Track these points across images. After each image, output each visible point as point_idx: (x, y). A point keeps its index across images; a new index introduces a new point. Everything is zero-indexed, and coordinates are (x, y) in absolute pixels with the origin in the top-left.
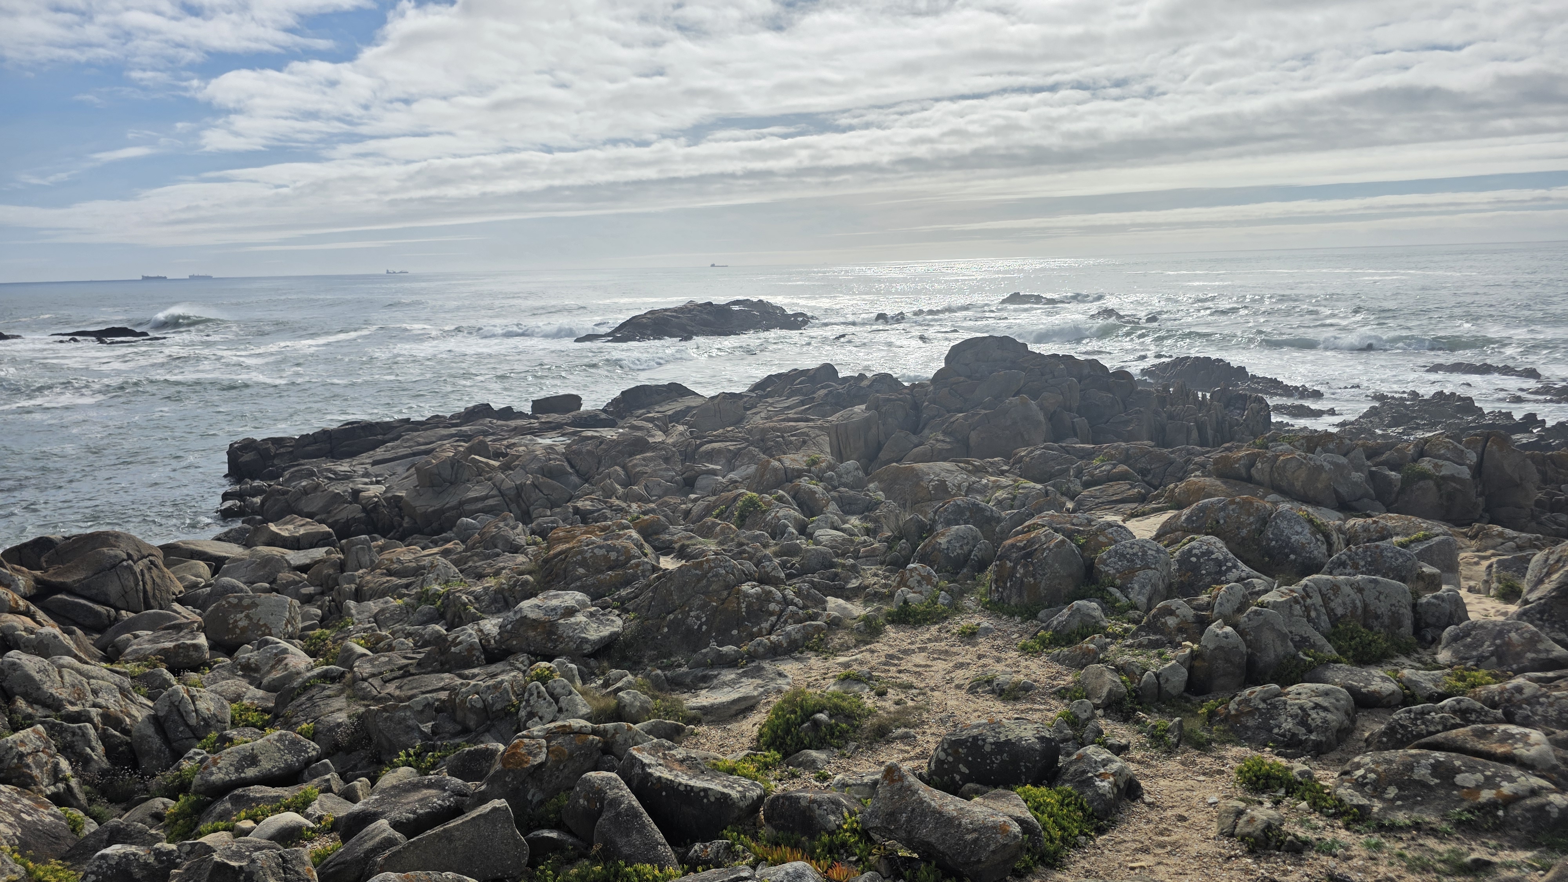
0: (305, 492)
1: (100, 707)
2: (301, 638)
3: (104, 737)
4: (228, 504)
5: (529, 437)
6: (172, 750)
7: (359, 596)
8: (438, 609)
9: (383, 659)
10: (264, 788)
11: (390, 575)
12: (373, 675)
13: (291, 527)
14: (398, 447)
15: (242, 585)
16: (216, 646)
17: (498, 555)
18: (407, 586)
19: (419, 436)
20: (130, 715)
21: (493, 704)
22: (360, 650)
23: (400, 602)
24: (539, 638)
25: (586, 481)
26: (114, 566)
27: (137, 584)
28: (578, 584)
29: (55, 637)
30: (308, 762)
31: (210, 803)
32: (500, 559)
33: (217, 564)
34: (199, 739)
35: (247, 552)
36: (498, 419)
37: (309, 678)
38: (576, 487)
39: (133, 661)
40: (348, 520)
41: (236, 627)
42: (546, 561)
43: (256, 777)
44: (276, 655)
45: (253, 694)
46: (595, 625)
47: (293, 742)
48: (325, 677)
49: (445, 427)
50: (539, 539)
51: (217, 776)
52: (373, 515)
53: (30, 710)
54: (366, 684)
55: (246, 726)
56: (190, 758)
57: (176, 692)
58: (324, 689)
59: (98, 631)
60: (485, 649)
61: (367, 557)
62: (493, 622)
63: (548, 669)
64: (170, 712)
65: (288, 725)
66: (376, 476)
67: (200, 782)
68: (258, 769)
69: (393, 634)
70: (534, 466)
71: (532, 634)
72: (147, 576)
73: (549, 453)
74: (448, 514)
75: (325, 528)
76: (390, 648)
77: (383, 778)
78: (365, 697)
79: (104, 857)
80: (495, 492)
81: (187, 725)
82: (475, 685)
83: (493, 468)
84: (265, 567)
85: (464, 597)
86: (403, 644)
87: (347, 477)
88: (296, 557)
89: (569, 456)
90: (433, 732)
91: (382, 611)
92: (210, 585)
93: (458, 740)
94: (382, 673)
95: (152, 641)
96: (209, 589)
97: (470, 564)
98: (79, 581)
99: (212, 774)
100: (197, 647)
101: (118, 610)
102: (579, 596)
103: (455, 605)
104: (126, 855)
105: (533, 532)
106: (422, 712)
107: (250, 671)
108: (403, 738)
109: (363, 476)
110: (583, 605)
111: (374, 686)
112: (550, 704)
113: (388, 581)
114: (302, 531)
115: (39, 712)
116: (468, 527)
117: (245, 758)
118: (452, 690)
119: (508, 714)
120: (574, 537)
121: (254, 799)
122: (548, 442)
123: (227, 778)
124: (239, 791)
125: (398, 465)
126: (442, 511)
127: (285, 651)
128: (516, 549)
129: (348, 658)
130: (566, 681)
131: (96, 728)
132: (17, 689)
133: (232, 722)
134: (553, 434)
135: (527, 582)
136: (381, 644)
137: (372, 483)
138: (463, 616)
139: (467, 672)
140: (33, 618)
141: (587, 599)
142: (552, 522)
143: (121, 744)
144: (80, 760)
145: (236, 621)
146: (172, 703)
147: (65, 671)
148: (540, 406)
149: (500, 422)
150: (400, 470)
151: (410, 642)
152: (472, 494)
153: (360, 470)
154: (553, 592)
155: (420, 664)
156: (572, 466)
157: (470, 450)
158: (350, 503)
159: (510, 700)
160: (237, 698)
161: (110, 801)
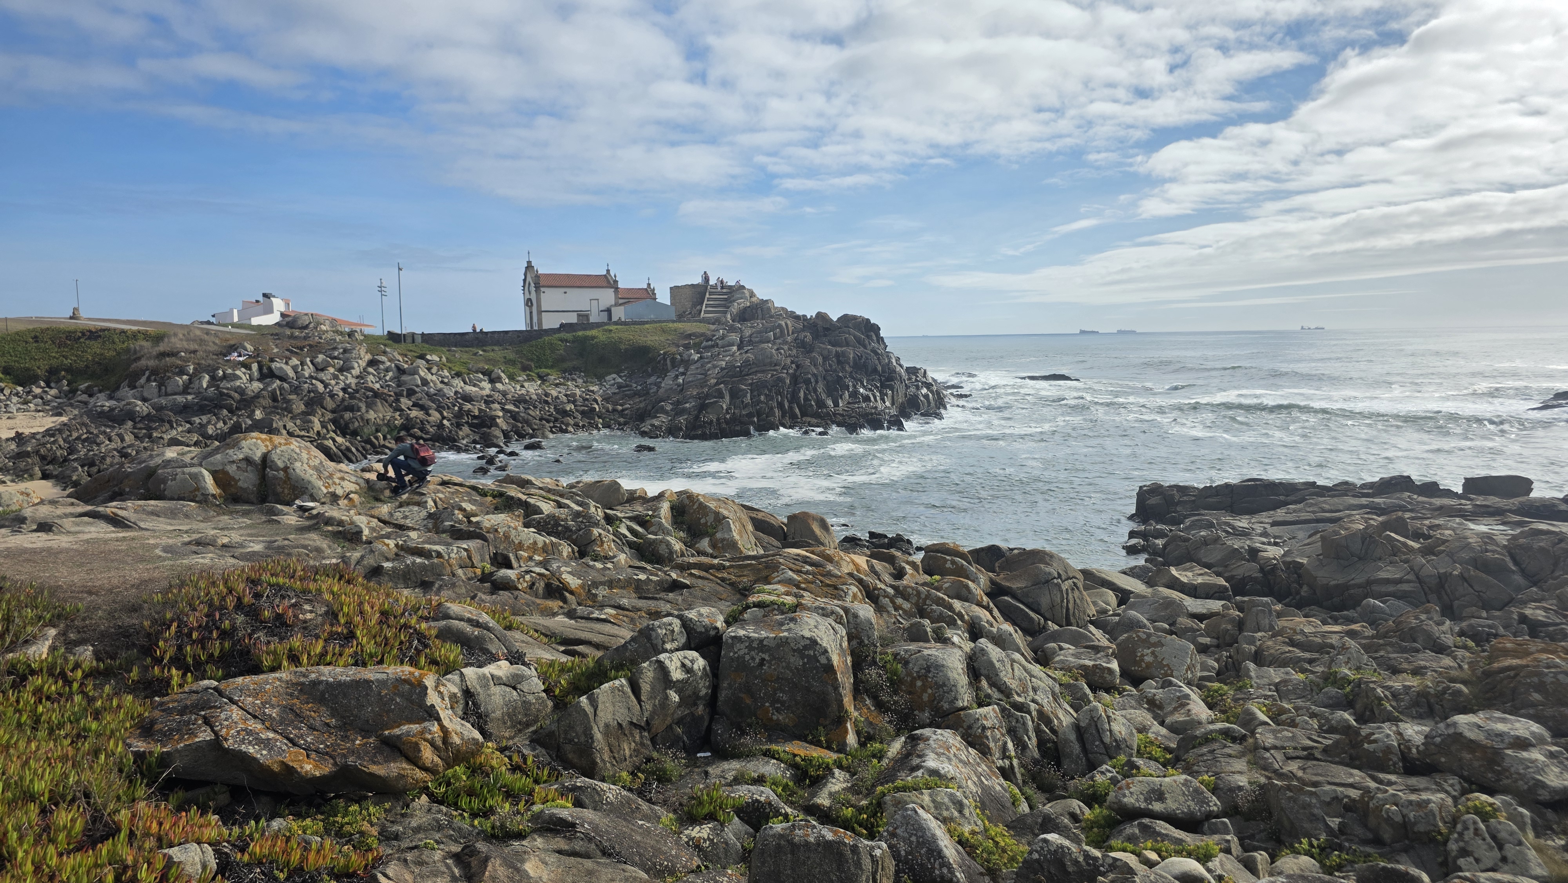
0: (1205, 542)
1: (1037, 703)
2: (1200, 687)
3: (1038, 731)
4: (1134, 541)
5: (1458, 520)
6: (1088, 760)
7: (1259, 658)
8: (1346, 696)
9: (1286, 733)
10: (1168, 826)
11: (1293, 646)
12: (1275, 748)
13: (1190, 574)
14: (1300, 510)
15: (1145, 621)
16: (1124, 673)
17: (1417, 651)
18: (1311, 661)
19: (1324, 502)
20: (1058, 718)
21: (1415, 823)
22: (1263, 717)
23: (1301, 676)
24: (1476, 764)
25: (1535, 584)
26: (1047, 582)
27: (1062, 601)
28: (1531, 711)
29: (1011, 635)
30: (1209, 816)
31: (1119, 823)
32: (1420, 656)
33: (1124, 596)
34: (1111, 758)
35: (1150, 590)
36: (1419, 495)
37: (1212, 731)
38: (1519, 589)
39: (1061, 669)
40: (1244, 578)
41: (1143, 660)
42: (1487, 674)
43: (1162, 813)
44: (1179, 698)
45: (1157, 730)
46: (1557, 770)
47: (1196, 791)
48: (1226, 734)
49: (1354, 496)
50: (1471, 643)
51: (1129, 800)
52: (1270, 577)
53: (989, 691)
54: (1268, 755)
55: (1150, 758)
56: (1102, 773)
57: (1095, 709)
58: (1225, 746)
59: (1031, 635)
60: (1404, 756)
61: (1267, 621)
62: (1417, 728)
63: (1491, 805)
64: (1089, 725)
65: (1188, 770)
66: (1275, 537)
67: (1114, 800)
68: (1163, 806)
69: (1297, 709)
70: (1465, 555)
71: (1467, 756)
72: (1070, 596)
73: (1486, 543)
74: (1352, 591)
75: (1222, 581)
76: (1293, 724)
77: (1283, 860)
78: (1265, 767)
79: (1046, 841)
80: (1411, 577)
81: (1102, 742)
82: (1394, 795)
83: (1411, 550)
84: (1166, 608)
85: (1379, 690)
86: (1307, 723)
87: (1244, 534)
88: (1193, 605)
89: (1513, 550)
90: (1340, 830)
91: (1284, 682)
92: (1118, 615)
93: (1369, 849)
94: (1284, 748)
95: (1076, 656)
96: (1117, 618)
97: (1382, 653)
98: (1021, 588)
99: (1124, 796)
100: (1110, 671)
101: (1046, 619)
102: (1535, 727)
103: (1367, 697)
104: (1062, 847)
105: (1462, 634)
106: (1329, 804)
107: (1153, 706)
108: (1307, 825)
109: (1261, 535)
110: (1541, 741)
111: (1276, 759)
112: (1491, 848)
113: (1290, 652)
114: (1200, 580)
115: (996, 695)
116: (1374, 609)
117: (1153, 791)
118: (1367, 791)
119: (1433, 840)
120: (1529, 654)
121: (1159, 834)
122: (1483, 528)
123: (1137, 805)
124: (1146, 821)
125: (1299, 529)
126: (1346, 587)
127: (1187, 697)
128: (1440, 649)
129: (1249, 721)
130: (1514, 827)
131: (1033, 722)
132: (983, 671)
133: (1138, 751)
134: (1490, 520)
135: (1459, 692)
136: (1284, 717)
137: (1269, 544)
138: (1377, 712)
139: (1381, 776)
140: (991, 614)
141: (1547, 734)
142: (1490, 627)
143: (1049, 740)
144: (1021, 745)
145: (1143, 655)
146: (1092, 718)
147: (1016, 665)
148: (1473, 485)
149: (1421, 499)
150: (1301, 535)
151: (1315, 723)
152: (1383, 575)
153: (1259, 529)
154: (1498, 714)
155: (1326, 750)
156: (1516, 563)
157: (1385, 526)
158: (1248, 561)
159: (1436, 826)
160: (1142, 730)
161: (1039, 788)
